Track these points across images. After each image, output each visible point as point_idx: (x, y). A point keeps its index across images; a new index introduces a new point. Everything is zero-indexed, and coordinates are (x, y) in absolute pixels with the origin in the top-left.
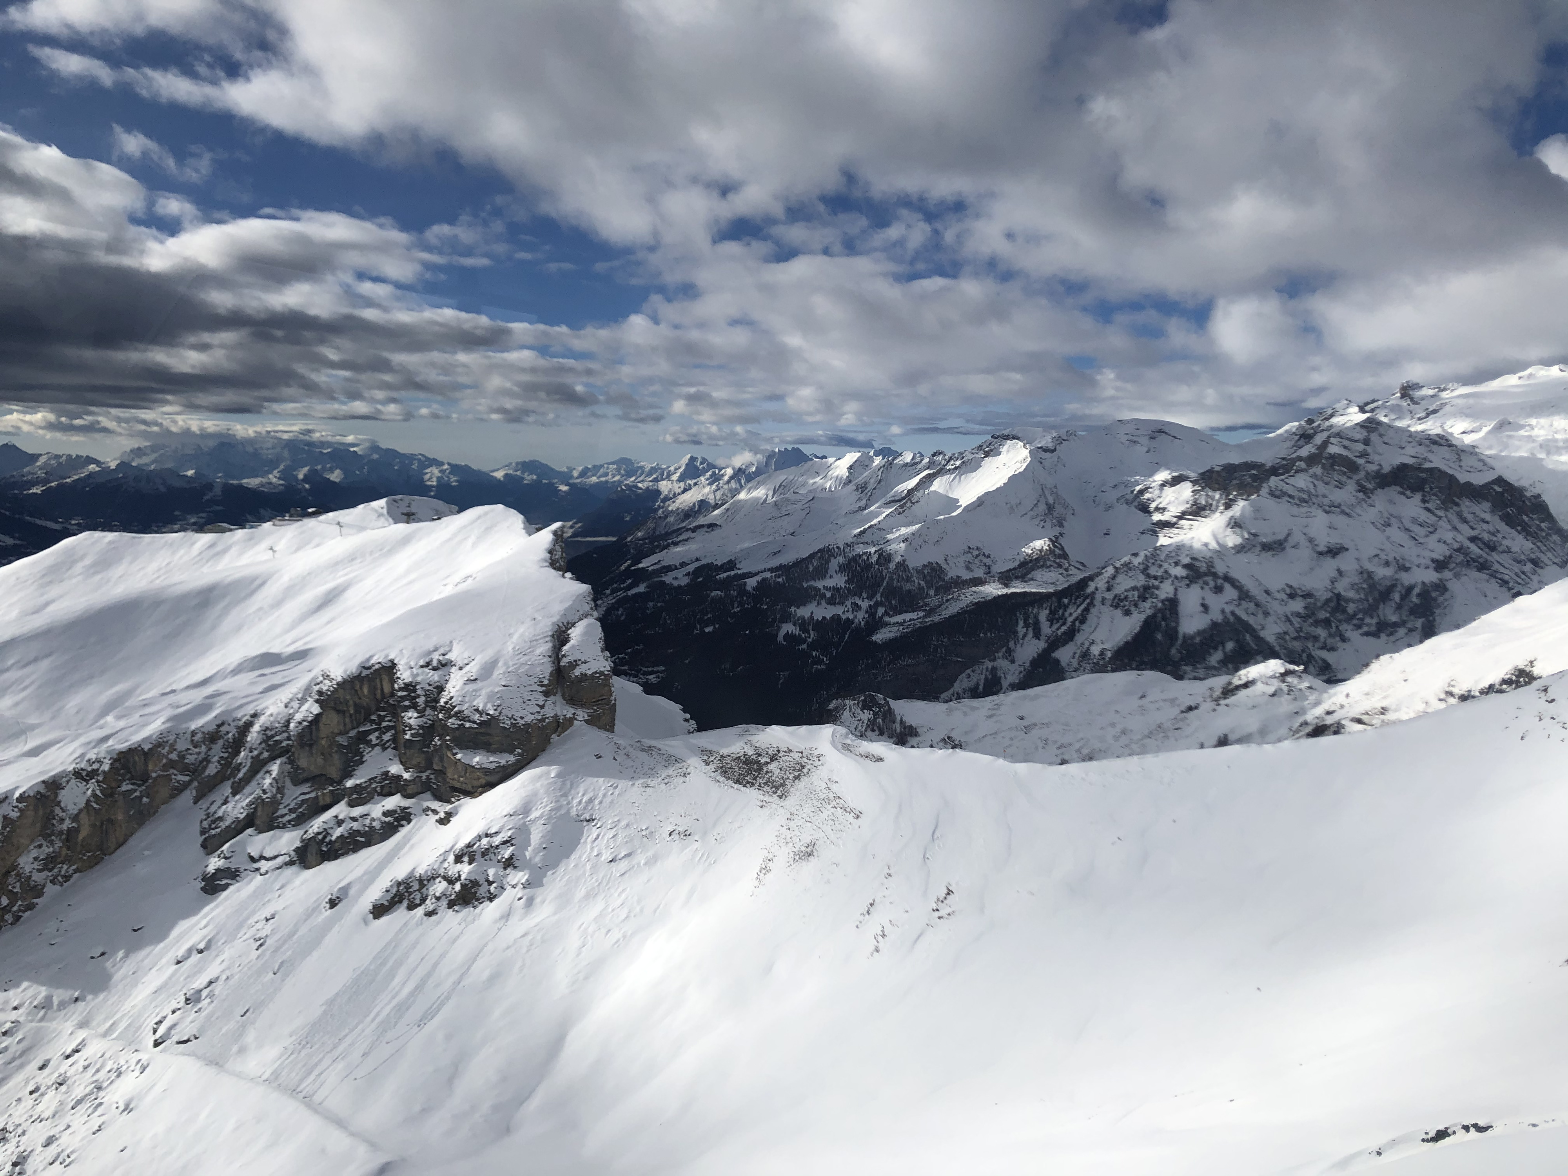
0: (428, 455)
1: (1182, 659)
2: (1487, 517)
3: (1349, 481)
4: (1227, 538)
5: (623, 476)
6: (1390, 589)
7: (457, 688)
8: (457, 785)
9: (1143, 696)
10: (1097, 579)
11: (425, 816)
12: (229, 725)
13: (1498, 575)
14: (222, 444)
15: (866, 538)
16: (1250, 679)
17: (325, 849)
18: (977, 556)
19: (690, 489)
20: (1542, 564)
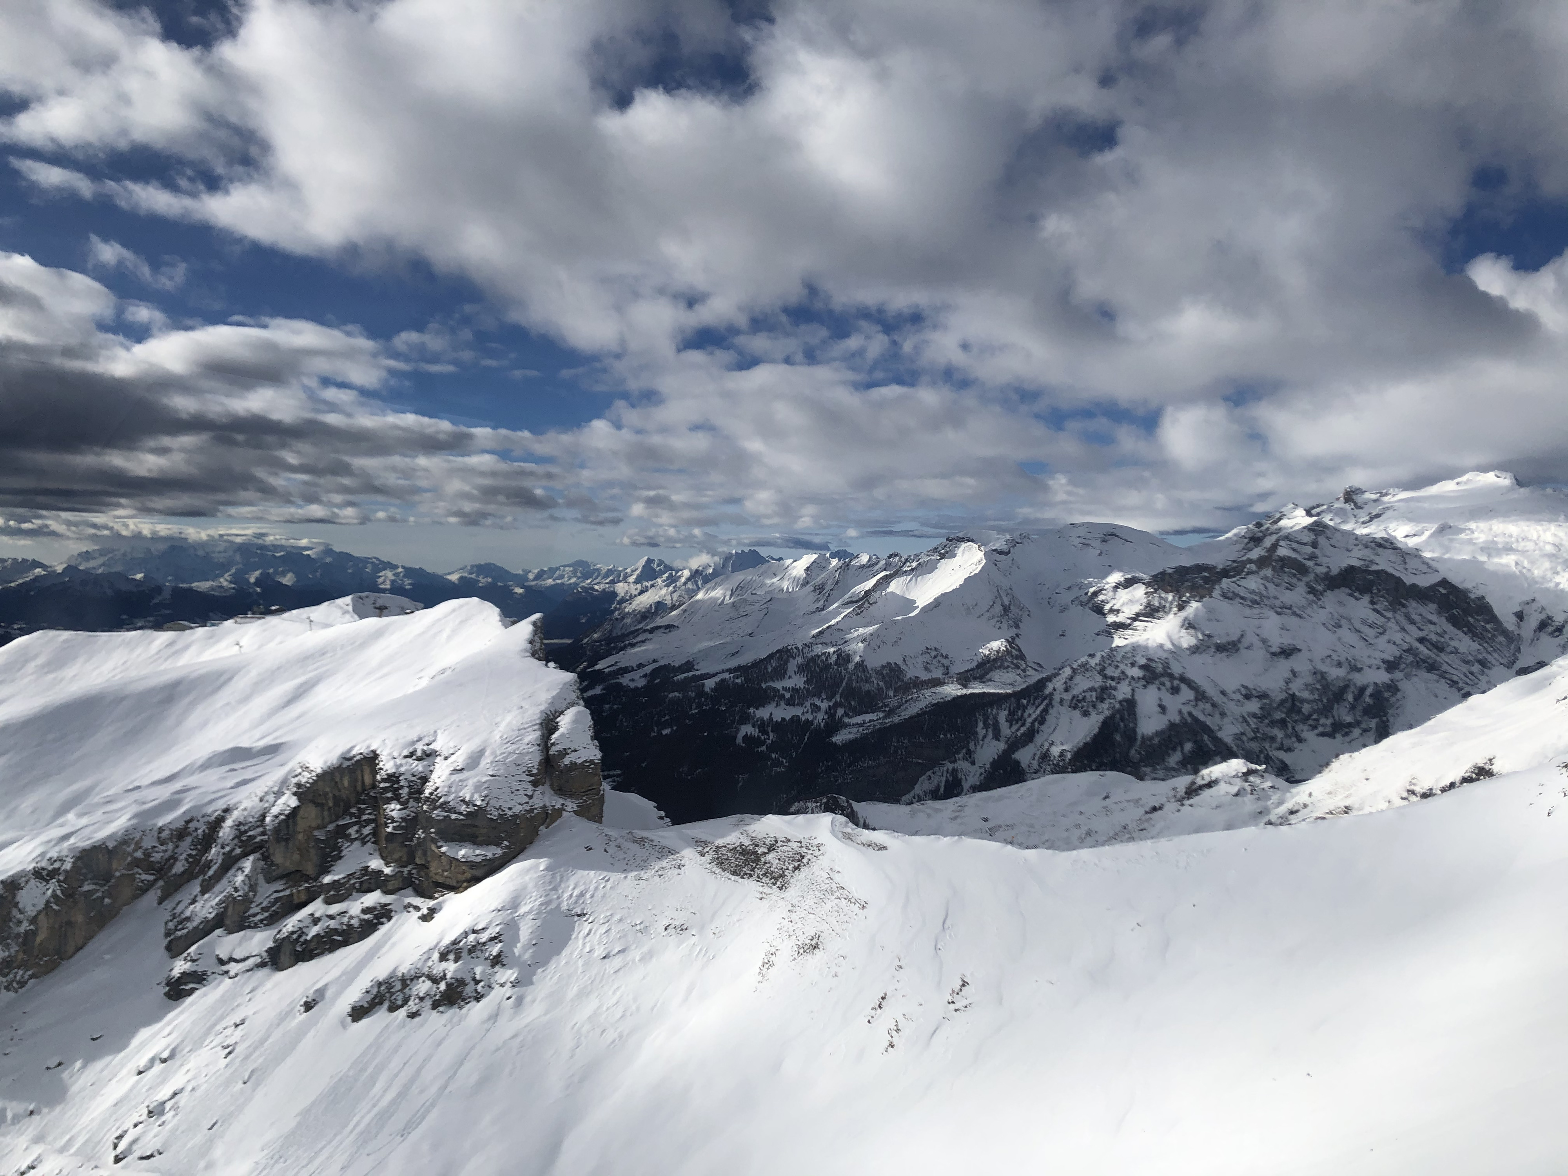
0: (382, 559)
1: (1141, 760)
2: (1434, 618)
3: (1299, 583)
4: (1182, 639)
5: (579, 578)
6: (1344, 689)
7: (443, 778)
8: (441, 880)
9: (1106, 797)
10: (1055, 680)
11: (406, 913)
12: (198, 821)
13: (1447, 676)
14: (173, 548)
15: (826, 638)
16: (1213, 779)
17: (299, 949)
18: (935, 657)
19: (647, 591)
20: (1489, 665)
